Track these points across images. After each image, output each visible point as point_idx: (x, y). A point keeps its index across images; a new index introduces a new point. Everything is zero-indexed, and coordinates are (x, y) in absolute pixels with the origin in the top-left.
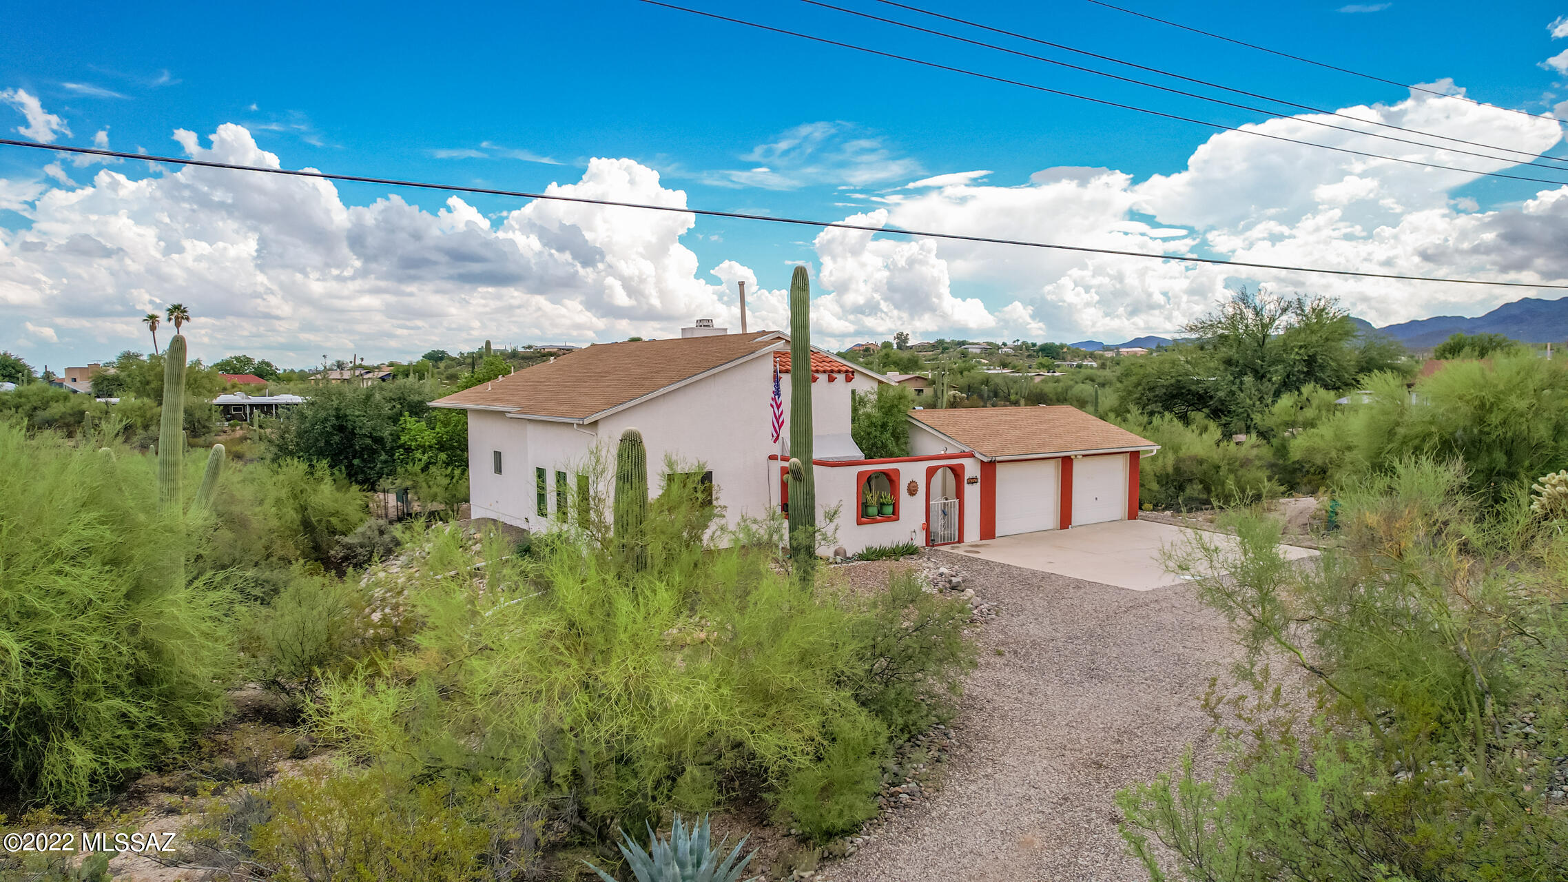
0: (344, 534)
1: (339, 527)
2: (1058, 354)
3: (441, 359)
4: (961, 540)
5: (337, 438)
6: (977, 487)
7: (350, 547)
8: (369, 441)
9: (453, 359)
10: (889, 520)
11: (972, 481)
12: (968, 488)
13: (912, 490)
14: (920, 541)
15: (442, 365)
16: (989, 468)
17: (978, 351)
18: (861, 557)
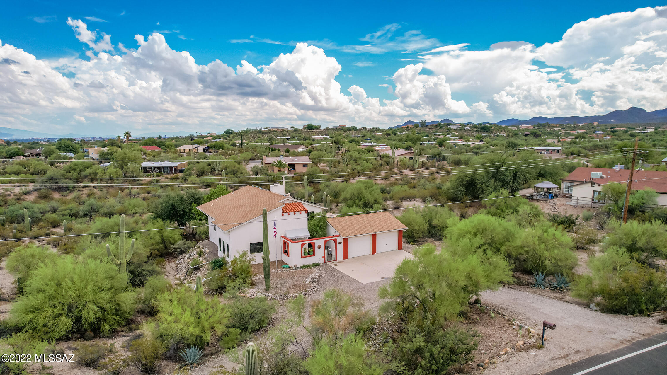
0: (174, 244)
1: (172, 241)
2: (489, 130)
3: (231, 133)
4: (336, 260)
5: (172, 212)
6: (342, 245)
7: (175, 248)
8: (182, 213)
9: (236, 133)
10: (312, 256)
11: (340, 243)
12: (338, 245)
13: (319, 247)
14: (322, 261)
15: (231, 136)
16: (345, 241)
17: (455, 128)
18: (301, 267)
